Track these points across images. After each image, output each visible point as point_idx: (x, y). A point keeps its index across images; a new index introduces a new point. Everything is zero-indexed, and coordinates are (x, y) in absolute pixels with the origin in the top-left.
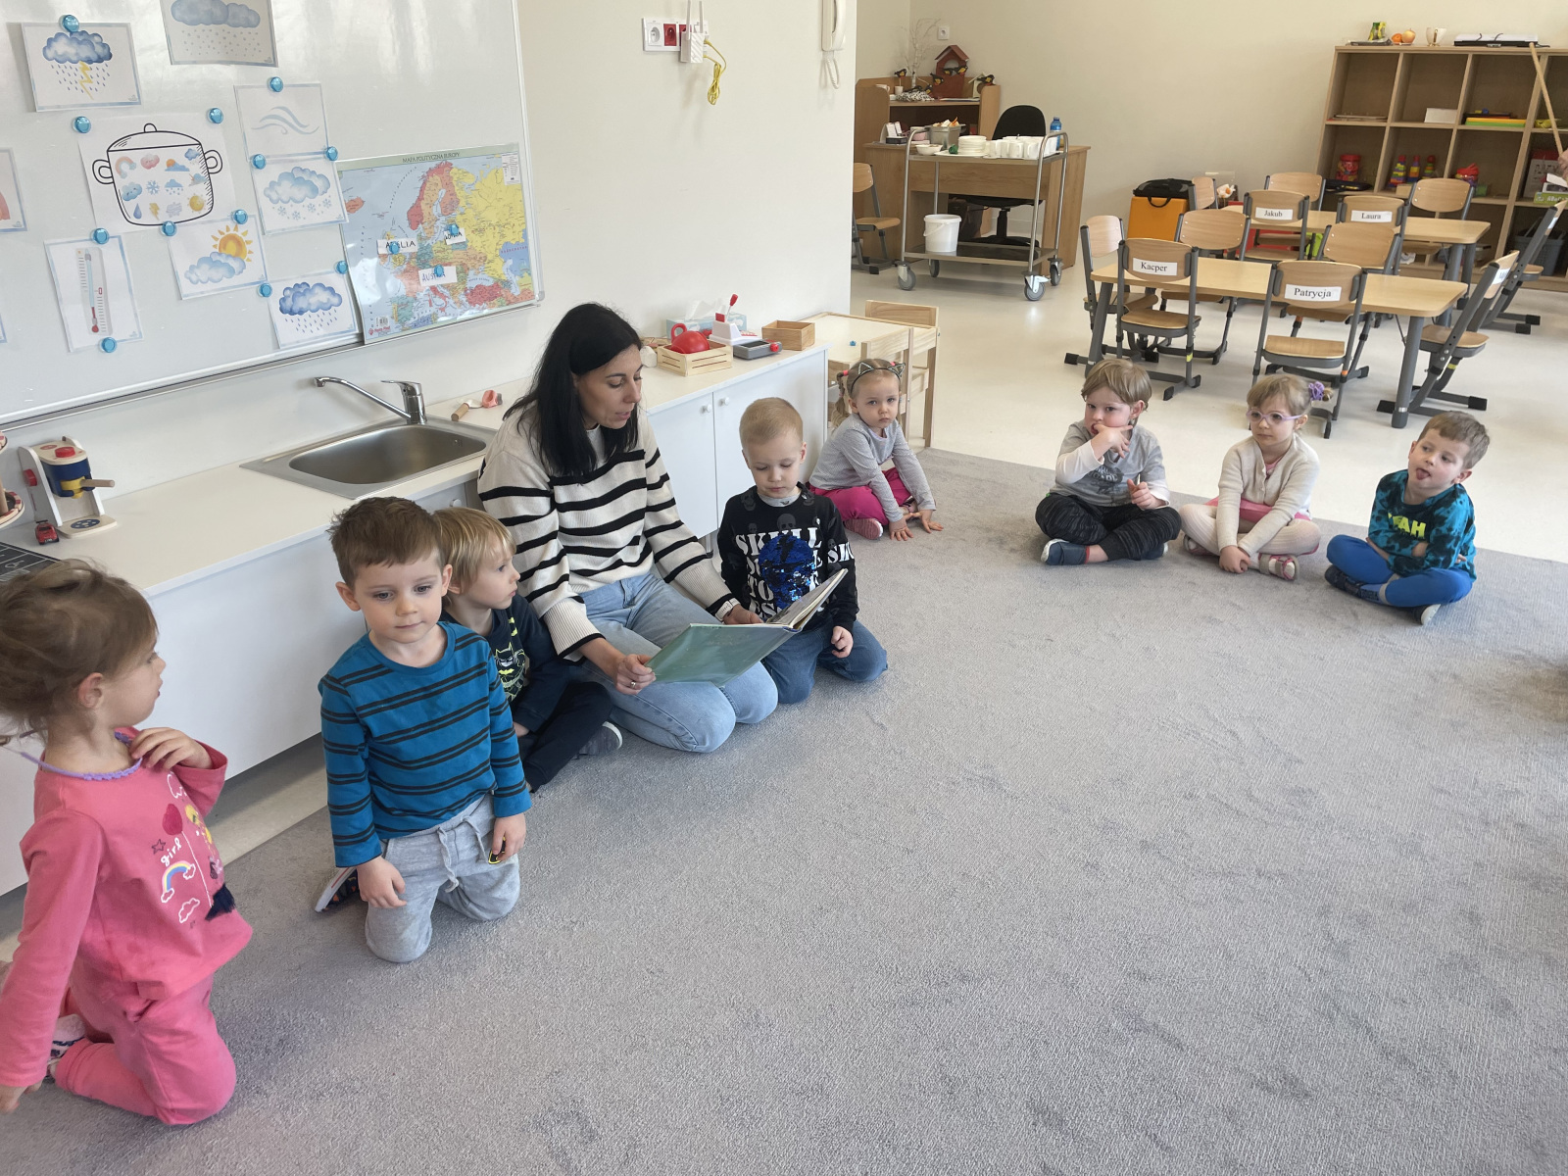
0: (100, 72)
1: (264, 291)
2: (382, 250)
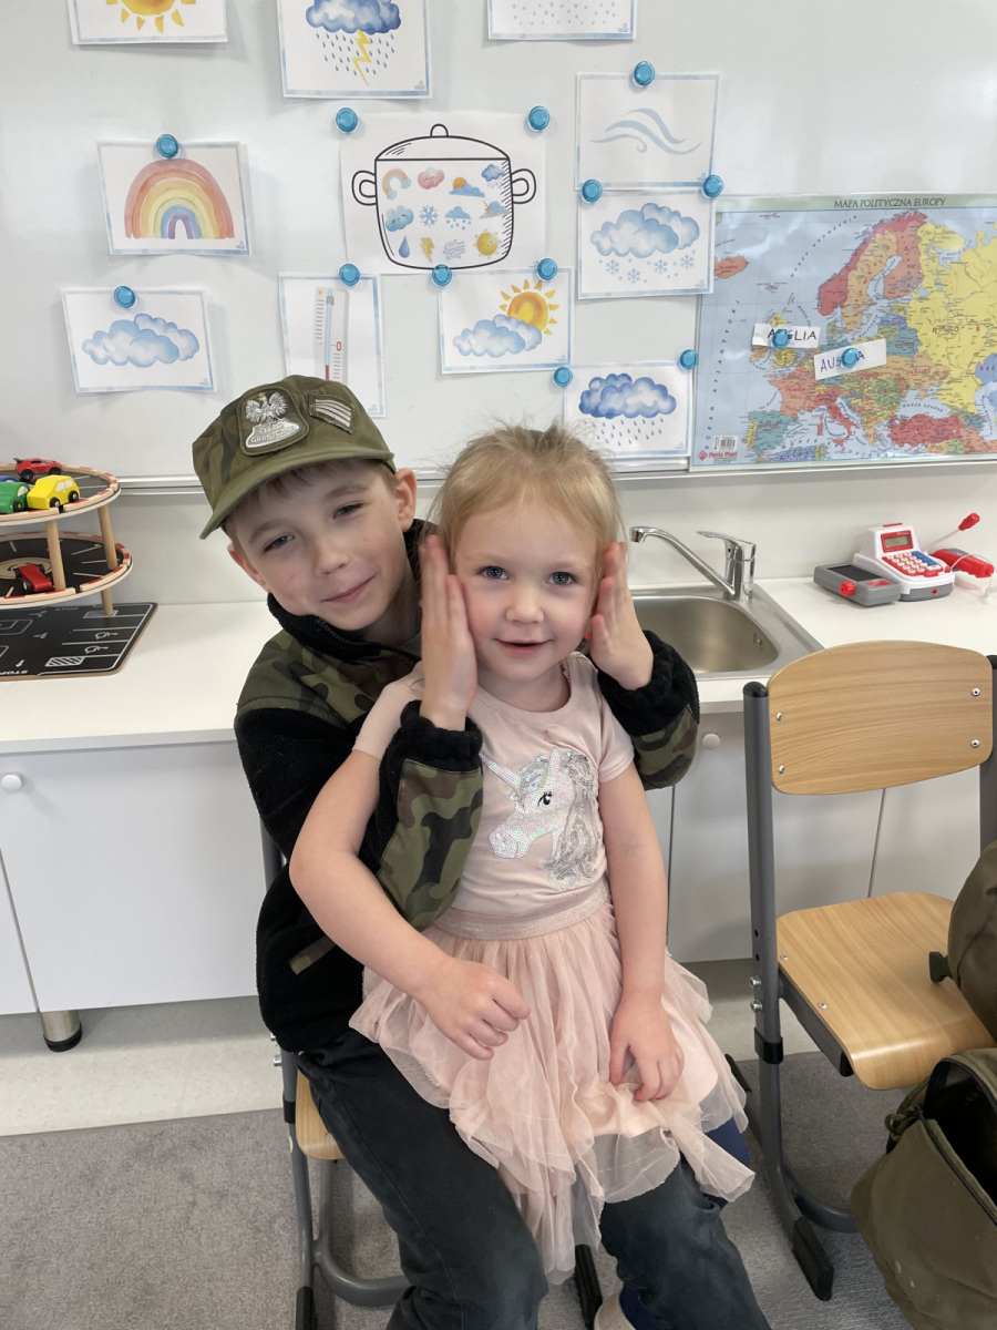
0: (383, 47)
1: (561, 377)
2: (760, 340)
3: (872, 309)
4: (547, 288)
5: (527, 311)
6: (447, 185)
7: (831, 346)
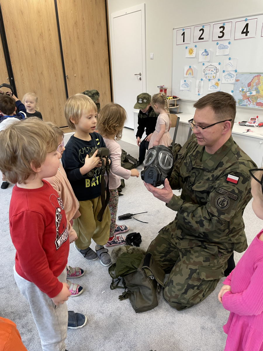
0: (207, 57)
2: (241, 90)
3: (254, 87)
4: (219, 82)
5: (217, 84)
6: (211, 70)
7: (249, 91)
